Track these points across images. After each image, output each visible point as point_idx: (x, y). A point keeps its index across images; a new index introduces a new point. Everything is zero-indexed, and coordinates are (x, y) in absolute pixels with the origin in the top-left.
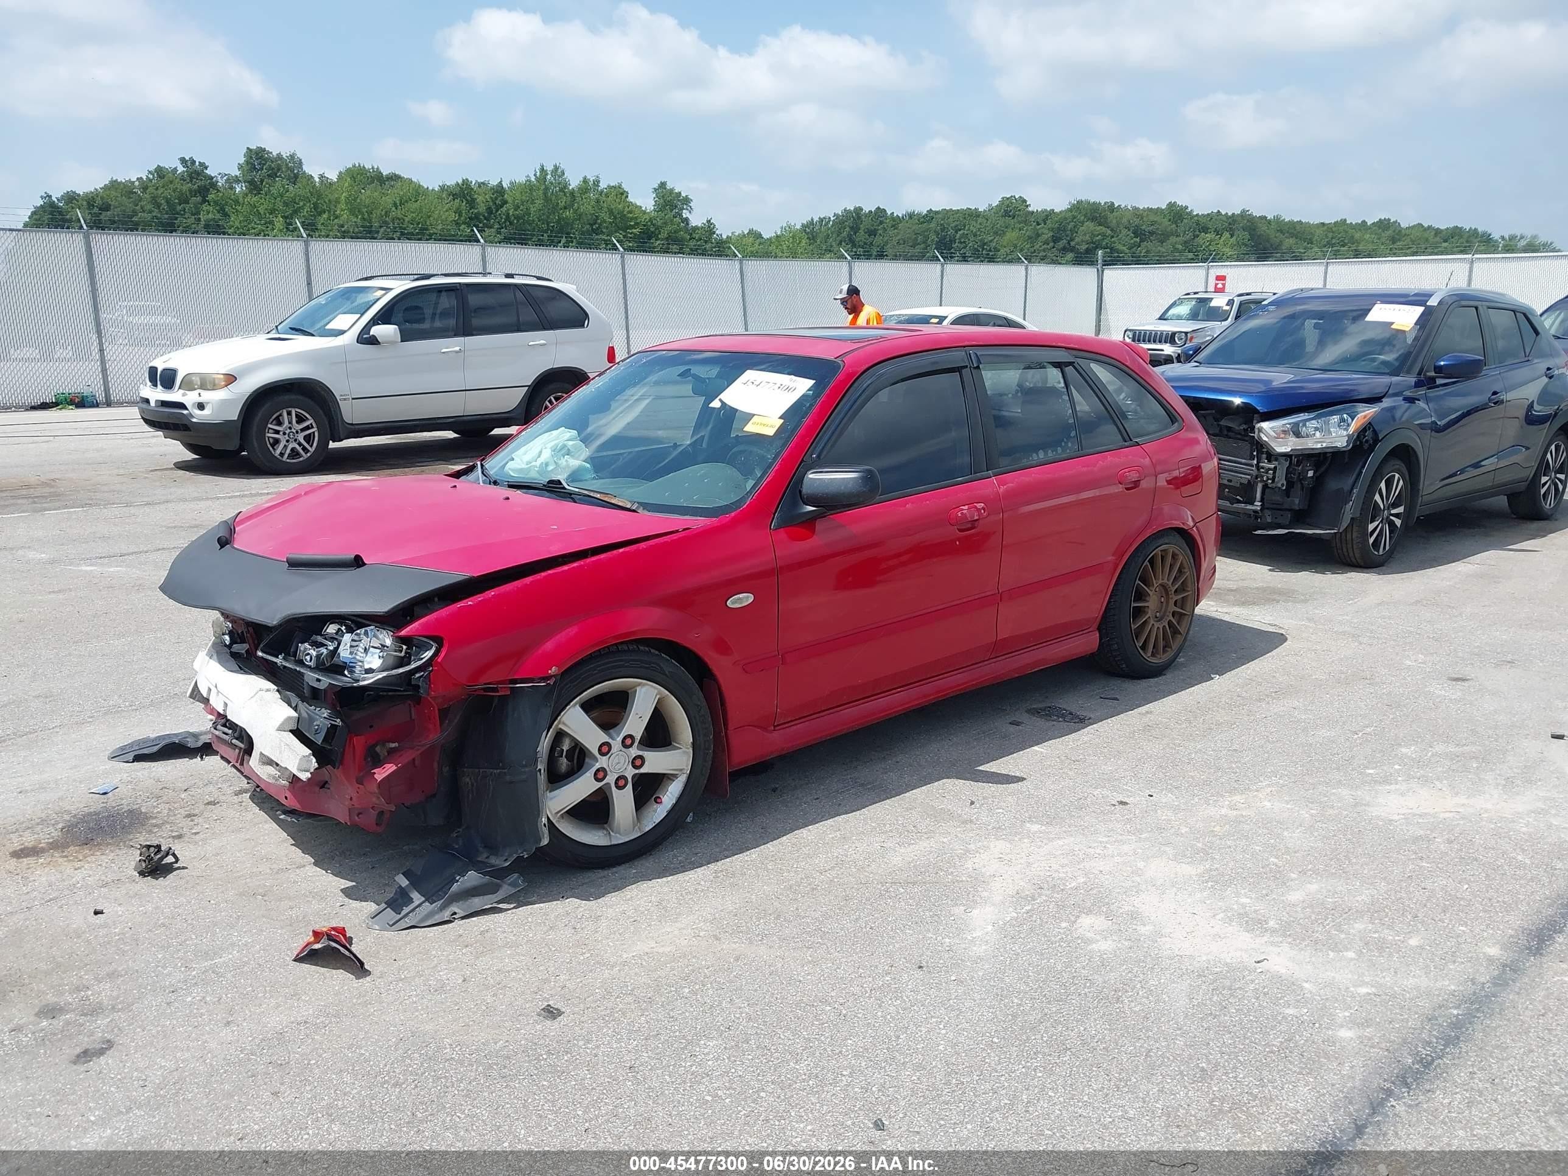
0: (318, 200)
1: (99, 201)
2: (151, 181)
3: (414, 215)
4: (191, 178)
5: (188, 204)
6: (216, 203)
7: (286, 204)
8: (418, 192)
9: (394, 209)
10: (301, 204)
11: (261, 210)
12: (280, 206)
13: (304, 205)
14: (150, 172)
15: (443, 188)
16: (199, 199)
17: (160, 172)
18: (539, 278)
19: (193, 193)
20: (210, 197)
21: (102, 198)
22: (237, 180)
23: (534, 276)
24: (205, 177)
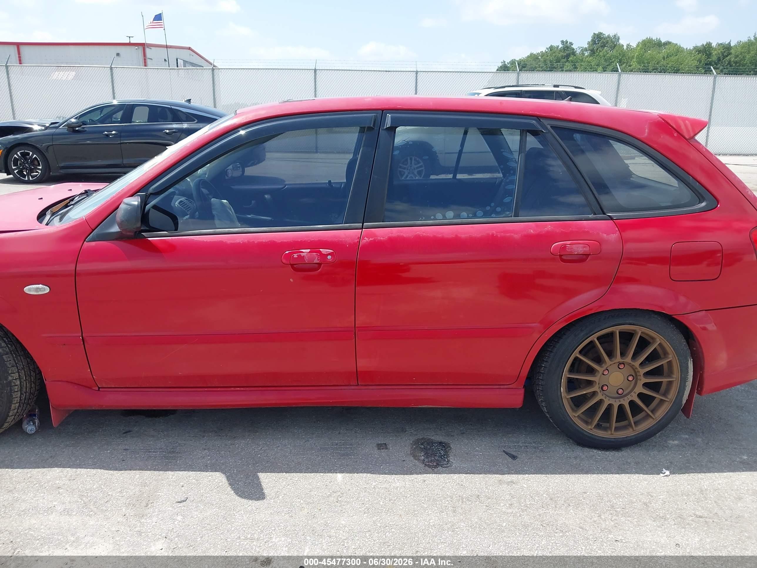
0: (622, 57)
1: (522, 63)
2: (546, 52)
3: (673, 63)
4: (565, 50)
5: (560, 62)
6: (572, 62)
7: (606, 60)
8: (678, 50)
9: (663, 60)
10: (613, 60)
11: (593, 64)
12: (603, 61)
13: (615, 60)
14: (547, 49)
15: (695, 48)
16: (565, 60)
17: (551, 48)
18: (576, 87)
19: (563, 57)
20: (570, 59)
21: (524, 62)
22: (586, 50)
23: (572, 86)
24: (571, 49)
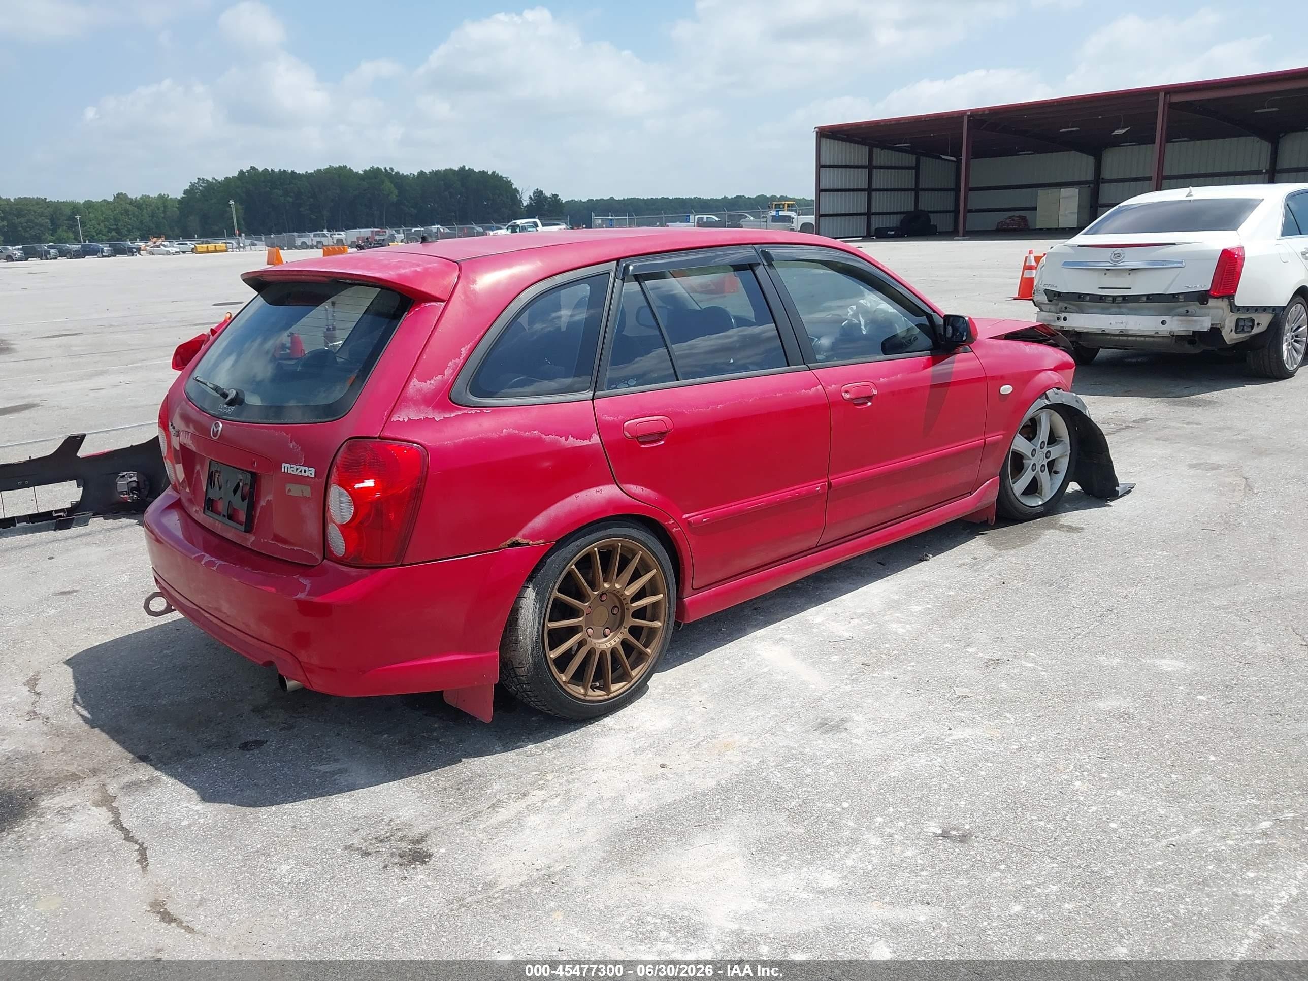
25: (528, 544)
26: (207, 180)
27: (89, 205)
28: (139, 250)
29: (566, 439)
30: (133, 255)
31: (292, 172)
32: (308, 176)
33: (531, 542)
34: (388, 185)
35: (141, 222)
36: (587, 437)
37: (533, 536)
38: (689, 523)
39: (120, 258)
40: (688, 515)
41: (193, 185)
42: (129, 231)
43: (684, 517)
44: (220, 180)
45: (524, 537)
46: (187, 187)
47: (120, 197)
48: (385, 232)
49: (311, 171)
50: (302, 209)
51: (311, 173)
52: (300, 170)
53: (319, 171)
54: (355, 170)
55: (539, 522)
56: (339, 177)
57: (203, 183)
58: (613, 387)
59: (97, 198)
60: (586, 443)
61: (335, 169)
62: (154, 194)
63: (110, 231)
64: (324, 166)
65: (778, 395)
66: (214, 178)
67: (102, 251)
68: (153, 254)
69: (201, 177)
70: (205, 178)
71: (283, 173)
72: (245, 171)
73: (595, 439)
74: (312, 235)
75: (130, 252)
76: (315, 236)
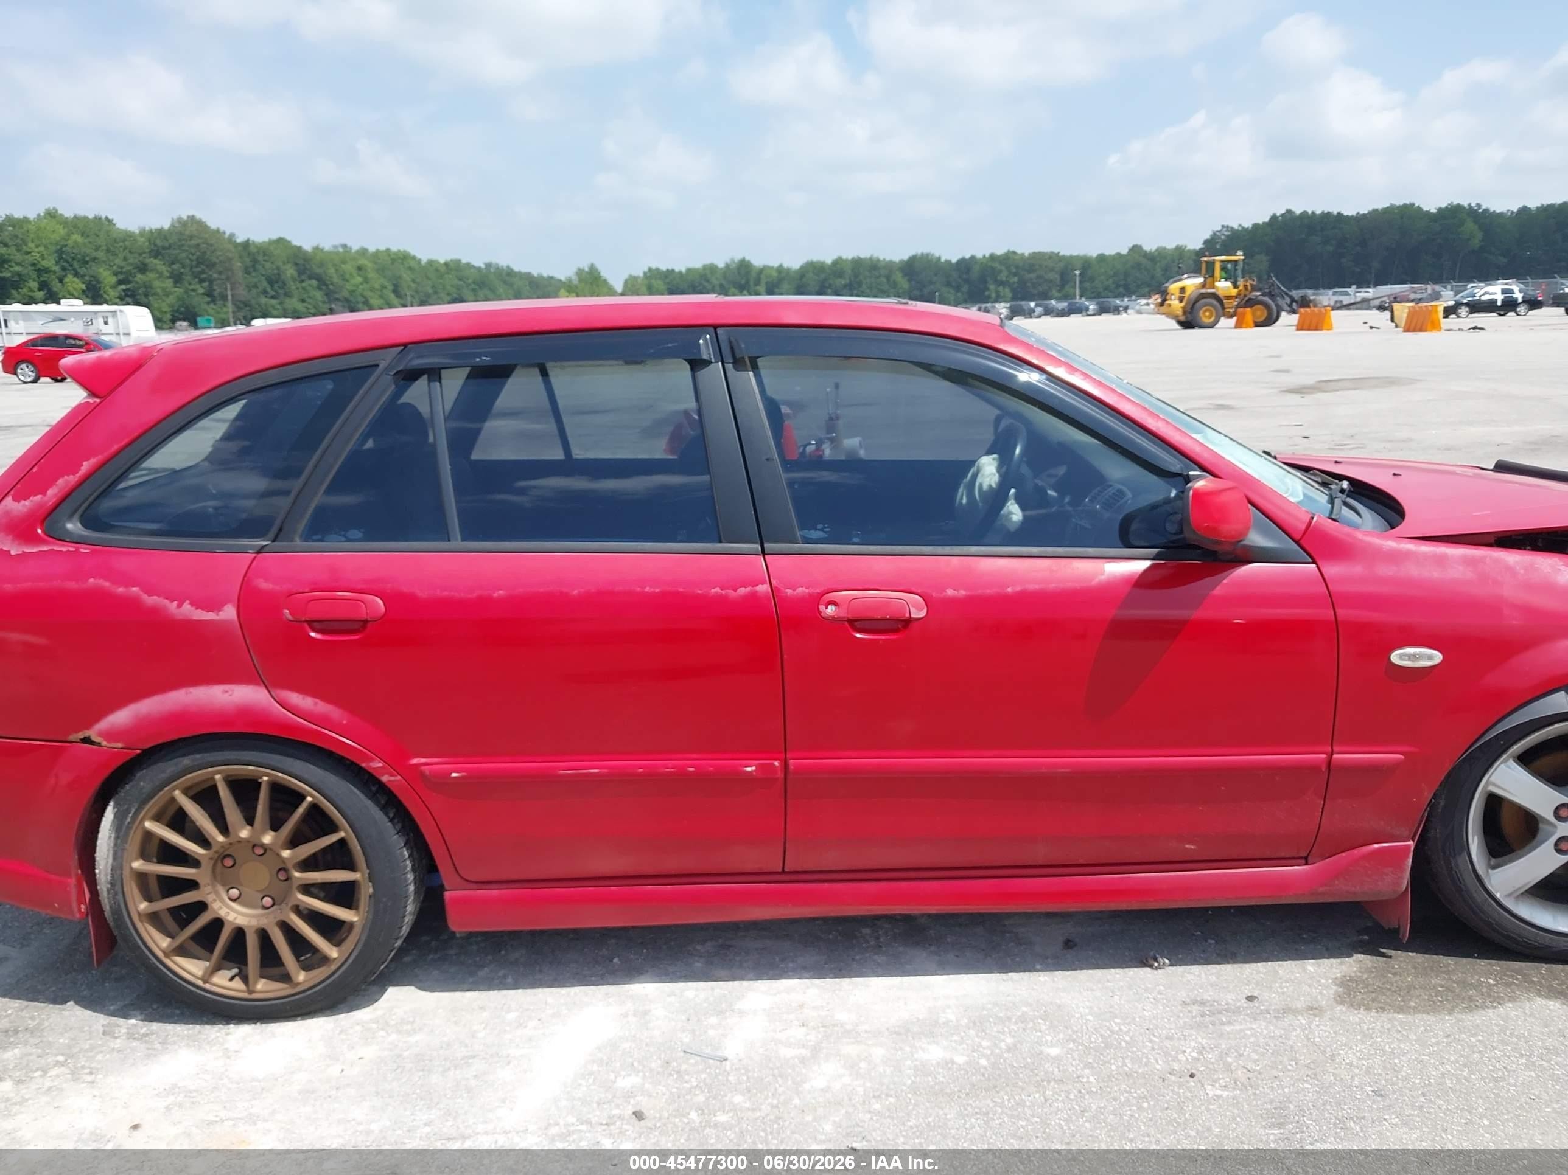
25: (99, 744)
26: (1232, 228)
27: (1102, 258)
28: (1126, 308)
29: (179, 606)
30: (1119, 314)
31: (1339, 214)
32: (1359, 219)
33: (104, 743)
34: (1470, 226)
35: (1153, 277)
36: (214, 605)
37: (110, 735)
38: (422, 773)
39: (1105, 317)
40: (423, 760)
41: (1215, 234)
42: (1139, 287)
43: (415, 761)
44: (1246, 226)
45: (100, 734)
46: (1208, 236)
47: (1135, 249)
48: (1426, 289)
49: (1364, 211)
50: (1344, 260)
51: (1364, 215)
52: (1349, 211)
53: (1375, 211)
54: (1425, 209)
55: (121, 717)
56: (1402, 218)
57: (1227, 231)
58: (315, 537)
59: (1110, 251)
60: (211, 616)
61: (1399, 207)
62: (1171, 245)
63: (1118, 286)
64: (1382, 204)
65: (647, 589)
66: (1240, 225)
67: (1087, 309)
68: (1141, 313)
69: (1225, 224)
70: (1230, 225)
71: (1327, 216)
72: (1278, 214)
73: (229, 613)
74: (1331, 292)
75: (1116, 310)
76: (1334, 294)
